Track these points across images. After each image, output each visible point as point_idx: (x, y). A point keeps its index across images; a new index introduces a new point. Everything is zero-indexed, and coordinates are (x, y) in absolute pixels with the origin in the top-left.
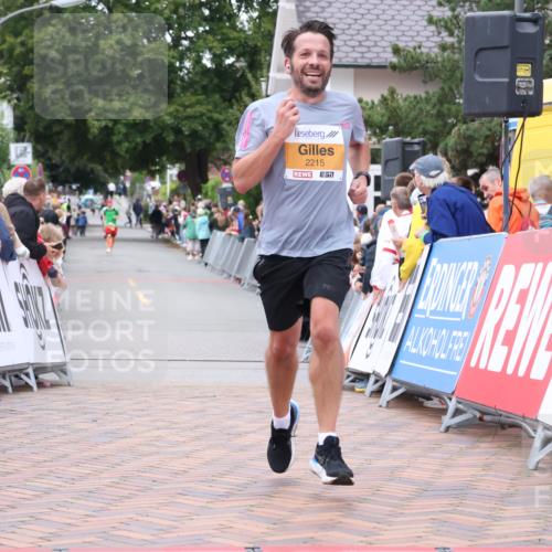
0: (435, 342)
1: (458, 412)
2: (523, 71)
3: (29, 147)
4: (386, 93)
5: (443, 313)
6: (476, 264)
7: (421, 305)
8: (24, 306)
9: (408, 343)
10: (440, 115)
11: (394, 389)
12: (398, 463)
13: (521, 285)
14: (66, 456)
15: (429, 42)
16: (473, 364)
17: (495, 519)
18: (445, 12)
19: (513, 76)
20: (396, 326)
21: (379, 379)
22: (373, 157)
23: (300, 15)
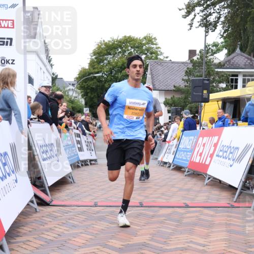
0: (183, 155)
1: (188, 172)
2: (205, 92)
3: (88, 109)
4: (172, 96)
5: (185, 148)
6: (193, 137)
7: (180, 146)
8: (87, 146)
9: (177, 155)
10: (185, 102)
11: (173, 166)
12: (174, 183)
13: (204, 142)
14: (97, 181)
15: (182, 85)
16: (192, 160)
17: (197, 196)
18: (186, 78)
19: (203, 93)
20: (174, 152)
21: (170, 164)
22: (169, 112)
23: (152, 78)
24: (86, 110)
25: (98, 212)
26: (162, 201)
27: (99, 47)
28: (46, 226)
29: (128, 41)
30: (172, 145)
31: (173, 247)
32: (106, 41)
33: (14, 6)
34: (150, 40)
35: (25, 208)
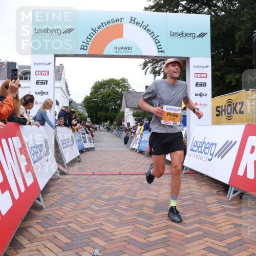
0: (144, 144)
1: (147, 154)
4: (137, 111)
5: (145, 140)
6: (149, 134)
7: (142, 139)
8: (89, 140)
9: (140, 145)
11: (138, 151)
20: (139, 142)
21: (136, 150)
22: (135, 120)
23: (126, 101)
24: (89, 120)
25: (95, 178)
26: (132, 171)
27: (96, 85)
28: (65, 187)
29: (112, 81)
30: (138, 139)
31: (138, 198)
32: (100, 81)
33: (49, 64)
34: (124, 80)
35: (53, 176)
